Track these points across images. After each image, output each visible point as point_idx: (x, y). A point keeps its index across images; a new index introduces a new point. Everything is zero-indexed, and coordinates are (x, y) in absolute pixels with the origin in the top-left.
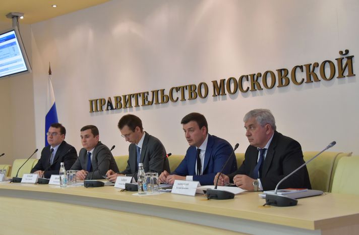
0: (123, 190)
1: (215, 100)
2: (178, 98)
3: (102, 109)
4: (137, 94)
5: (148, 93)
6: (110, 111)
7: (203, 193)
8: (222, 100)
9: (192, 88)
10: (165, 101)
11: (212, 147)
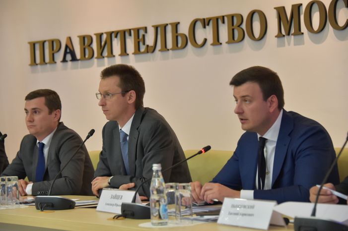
0: (117, 217)
1: (281, 45)
2: (206, 40)
3: (53, 60)
4: (124, 32)
5: (146, 29)
6: (70, 63)
7: (283, 223)
8: (295, 44)
9: (234, 20)
10: (179, 45)
11: (289, 135)
